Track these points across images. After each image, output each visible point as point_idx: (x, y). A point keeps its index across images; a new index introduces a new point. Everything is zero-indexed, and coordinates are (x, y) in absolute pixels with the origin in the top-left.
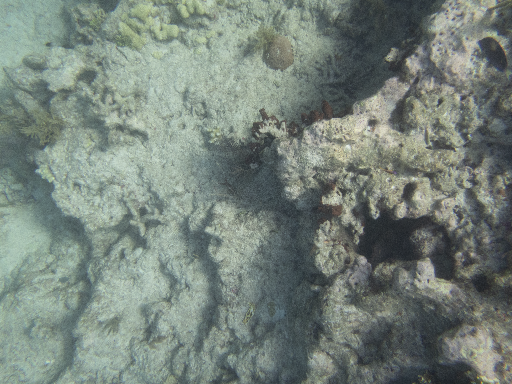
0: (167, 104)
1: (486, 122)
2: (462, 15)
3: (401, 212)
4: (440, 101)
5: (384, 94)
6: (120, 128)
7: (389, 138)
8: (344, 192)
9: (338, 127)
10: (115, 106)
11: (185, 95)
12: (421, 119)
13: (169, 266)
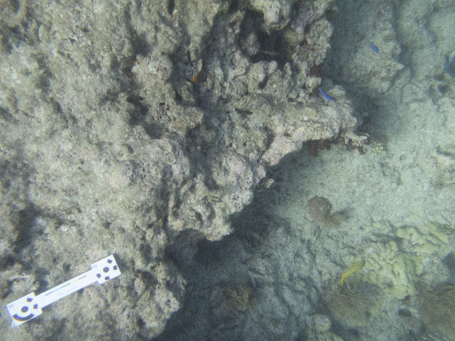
3: (273, 65)
8: (304, 87)
9: (316, 132)
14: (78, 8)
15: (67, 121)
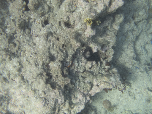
0: (140, 97)
1: (76, 82)
2: (78, 108)
3: (94, 63)
5: (95, 92)
7: (94, 81)
8: (104, 69)
9: (107, 86)
11: (135, 98)
12: (88, 85)
13: (146, 52)
14: (34, 46)
15: (25, 83)
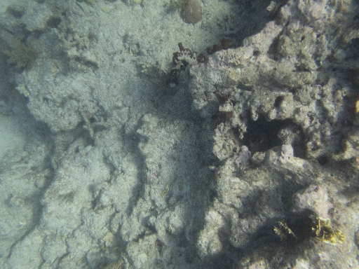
0: (112, 44)
1: (333, 52)
3: (273, 115)
4: (303, 38)
5: (265, 33)
6: (78, 59)
7: (267, 64)
8: (234, 103)
9: (233, 54)
10: (75, 43)
11: (125, 38)
12: (289, 50)
13: (110, 158)
